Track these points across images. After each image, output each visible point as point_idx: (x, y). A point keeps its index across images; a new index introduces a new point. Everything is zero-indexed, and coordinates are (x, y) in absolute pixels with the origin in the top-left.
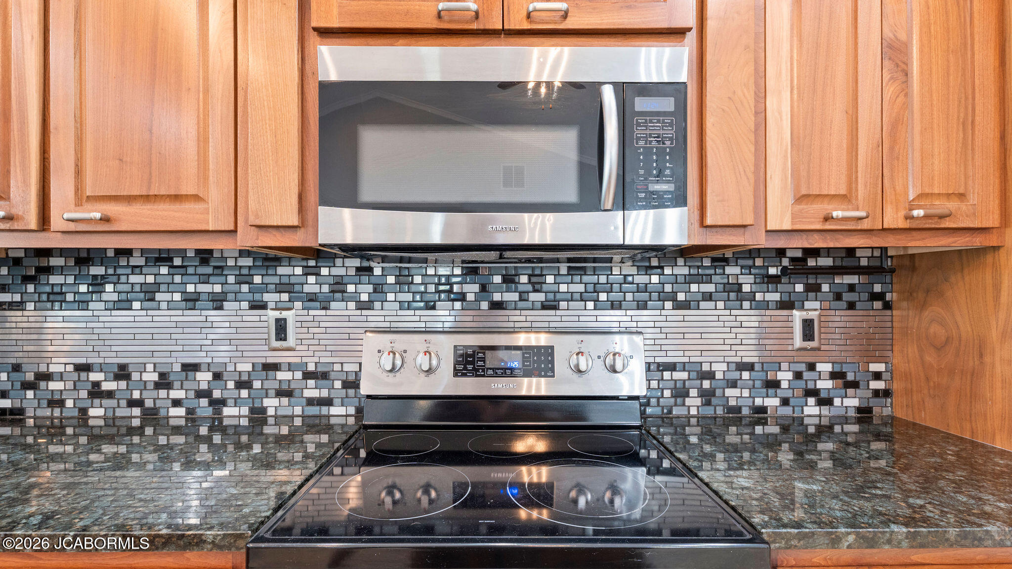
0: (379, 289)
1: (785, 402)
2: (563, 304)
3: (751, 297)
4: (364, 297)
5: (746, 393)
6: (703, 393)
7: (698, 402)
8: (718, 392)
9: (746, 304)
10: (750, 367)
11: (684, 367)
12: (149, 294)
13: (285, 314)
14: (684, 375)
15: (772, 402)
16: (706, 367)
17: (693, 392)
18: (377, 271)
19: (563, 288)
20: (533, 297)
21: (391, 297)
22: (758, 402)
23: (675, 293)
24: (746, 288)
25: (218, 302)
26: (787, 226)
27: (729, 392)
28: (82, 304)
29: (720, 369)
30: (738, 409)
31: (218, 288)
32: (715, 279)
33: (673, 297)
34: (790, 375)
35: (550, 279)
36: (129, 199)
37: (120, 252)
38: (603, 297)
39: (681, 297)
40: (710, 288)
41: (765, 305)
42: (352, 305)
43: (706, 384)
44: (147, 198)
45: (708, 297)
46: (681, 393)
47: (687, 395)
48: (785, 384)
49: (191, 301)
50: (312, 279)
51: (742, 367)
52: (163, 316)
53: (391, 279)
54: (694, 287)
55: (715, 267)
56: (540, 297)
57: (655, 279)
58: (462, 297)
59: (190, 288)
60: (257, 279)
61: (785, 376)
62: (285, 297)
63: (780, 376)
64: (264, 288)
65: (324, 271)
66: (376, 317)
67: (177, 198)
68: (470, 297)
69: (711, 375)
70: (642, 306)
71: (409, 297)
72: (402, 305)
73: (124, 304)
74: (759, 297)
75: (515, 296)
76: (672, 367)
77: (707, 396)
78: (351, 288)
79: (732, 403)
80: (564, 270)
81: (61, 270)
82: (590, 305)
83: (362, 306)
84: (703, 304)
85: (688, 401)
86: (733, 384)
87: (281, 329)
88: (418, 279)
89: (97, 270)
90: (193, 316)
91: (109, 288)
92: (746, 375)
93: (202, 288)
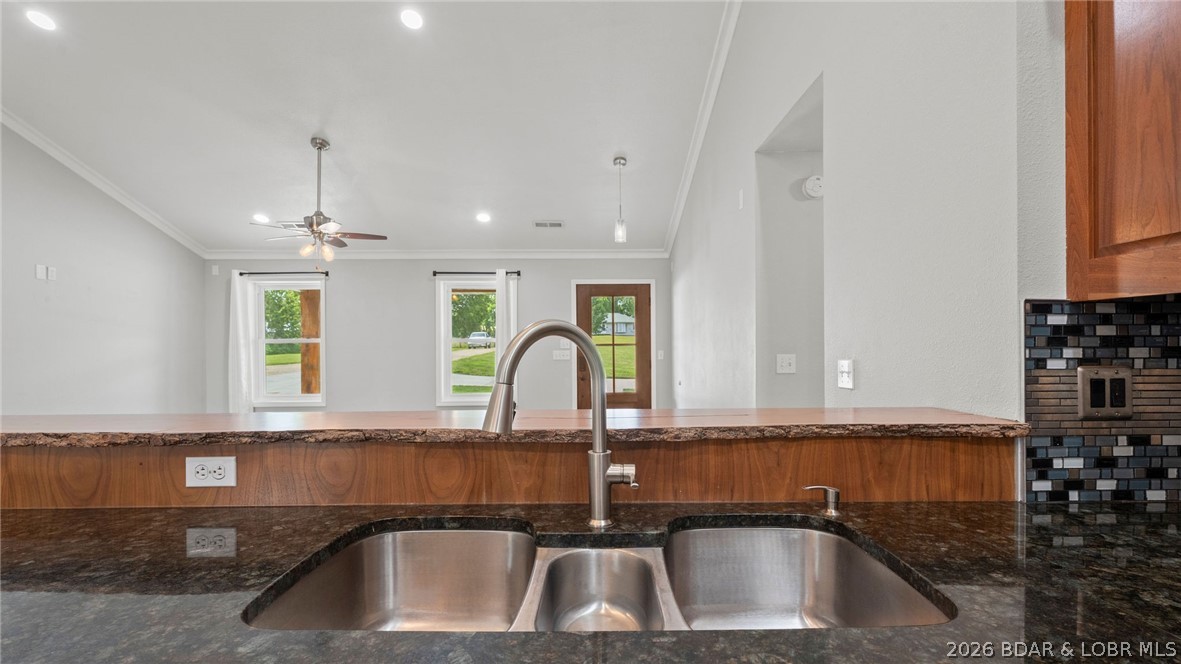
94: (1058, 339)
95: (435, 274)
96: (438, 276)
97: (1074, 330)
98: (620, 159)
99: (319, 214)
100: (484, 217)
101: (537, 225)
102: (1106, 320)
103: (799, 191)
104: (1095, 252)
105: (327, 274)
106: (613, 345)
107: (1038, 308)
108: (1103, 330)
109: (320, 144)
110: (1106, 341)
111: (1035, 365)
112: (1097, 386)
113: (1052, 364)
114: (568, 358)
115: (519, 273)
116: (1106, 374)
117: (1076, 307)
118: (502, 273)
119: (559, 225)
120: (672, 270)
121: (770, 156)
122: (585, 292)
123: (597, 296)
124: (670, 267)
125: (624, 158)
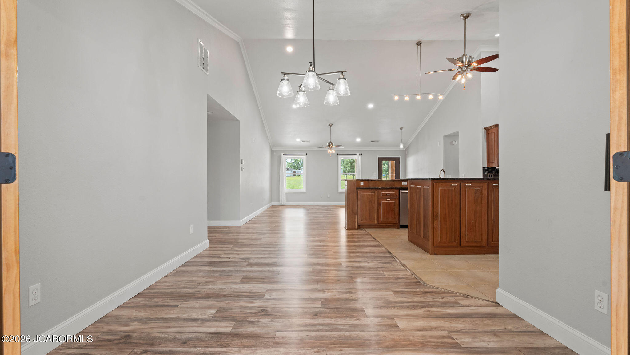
94: (486, 171)
95: (337, 154)
98: (401, 128)
99: (331, 142)
100: (358, 140)
101: (372, 142)
102: (490, 169)
103: (452, 143)
104: (489, 163)
105: (306, 154)
107: (484, 168)
108: (490, 170)
109: (331, 125)
110: (490, 171)
111: (484, 173)
112: (489, 175)
113: (486, 173)
115: (362, 154)
116: (490, 174)
117: (487, 168)
118: (358, 154)
119: (378, 142)
120: (407, 154)
121: (446, 137)
122: (381, 160)
123: (384, 160)
124: (405, 153)
125: (403, 128)
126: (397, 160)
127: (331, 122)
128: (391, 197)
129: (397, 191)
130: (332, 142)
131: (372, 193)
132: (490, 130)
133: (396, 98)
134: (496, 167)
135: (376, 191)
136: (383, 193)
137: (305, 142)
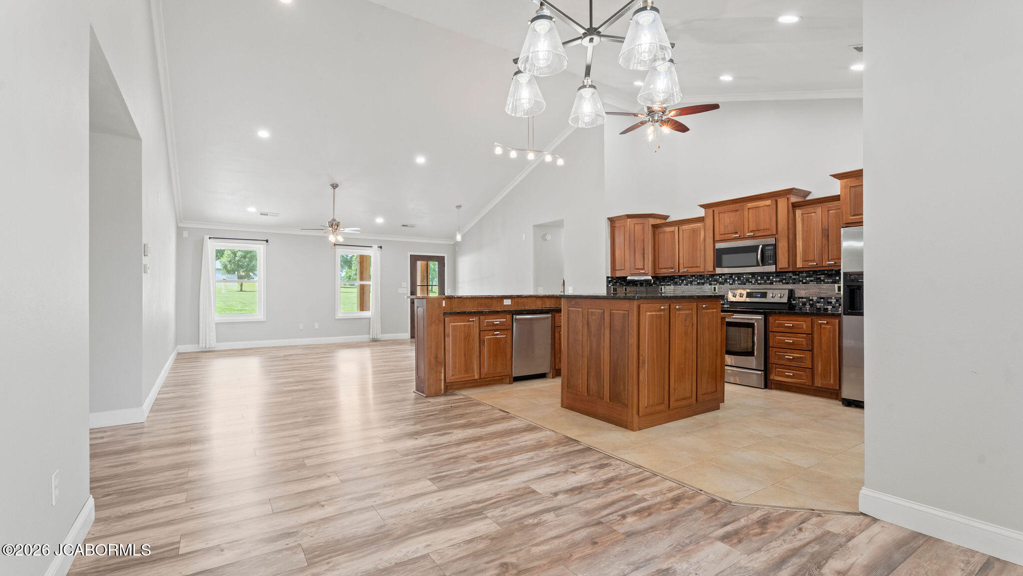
0: (734, 281)
1: (833, 307)
2: (774, 283)
3: (824, 281)
4: (731, 282)
5: (822, 305)
6: (810, 304)
7: (809, 306)
8: (815, 304)
9: (822, 283)
10: (823, 298)
11: (805, 298)
12: (691, 282)
13: (715, 286)
14: (805, 300)
15: (830, 307)
16: (811, 298)
17: (808, 304)
18: (734, 277)
19: (774, 279)
20: (767, 282)
21: (736, 282)
22: (826, 307)
23: (824, 280)
24: (822, 278)
25: (703, 284)
26: (801, 267)
27: (817, 304)
28: (680, 285)
29: (815, 299)
30: (820, 309)
31: (703, 281)
32: (814, 276)
33: (802, 281)
34: (835, 301)
35: (771, 278)
36: (690, 267)
37: (686, 275)
38: (784, 281)
39: (804, 281)
40: (812, 279)
41: (828, 283)
42: (728, 284)
43: (811, 302)
44: (692, 267)
45: (811, 281)
46: (804, 304)
47: (806, 305)
48: (833, 303)
49: (699, 284)
50: (721, 279)
51: (821, 298)
52: (694, 287)
53: (736, 279)
54: (808, 279)
55: (814, 273)
56: (769, 282)
57: (797, 277)
58: (751, 282)
59: (698, 281)
60: (710, 279)
61: (833, 301)
62: (715, 283)
63: (832, 300)
64: (711, 281)
65: (723, 277)
66: (733, 286)
67: (697, 267)
68: (753, 282)
69: (812, 300)
70: (794, 283)
71: (740, 282)
72: (739, 284)
73: (687, 285)
74: (826, 280)
75: (763, 282)
76: (802, 298)
77: (811, 305)
78: (728, 281)
79: (818, 307)
80: (775, 276)
81: (677, 278)
82: (781, 283)
83: (730, 284)
84: (810, 283)
85: (806, 306)
86: (819, 302)
87: (715, 288)
88: (742, 278)
89: (683, 278)
90: (699, 287)
91: (685, 281)
92: (822, 300)
93: (701, 281)
96: (337, 246)
97: (611, 281)
98: (459, 207)
99: (334, 220)
100: (380, 220)
101: (403, 226)
103: (543, 238)
104: (614, 270)
105: (267, 241)
106: (427, 286)
107: (608, 277)
108: (615, 280)
109: (334, 186)
110: (614, 282)
111: (607, 287)
113: (610, 286)
114: (406, 292)
115: (381, 247)
116: (615, 287)
117: (612, 277)
118: (375, 247)
119: (413, 227)
120: (457, 250)
121: (537, 227)
122: (414, 259)
123: (419, 260)
124: (456, 249)
125: (460, 206)
126: (441, 260)
127: (337, 181)
128: (501, 327)
129: (509, 317)
130: (338, 221)
131: (469, 321)
132: (617, 222)
133: (498, 151)
134: (627, 277)
135: (477, 318)
136: (487, 322)
137: (267, 215)
